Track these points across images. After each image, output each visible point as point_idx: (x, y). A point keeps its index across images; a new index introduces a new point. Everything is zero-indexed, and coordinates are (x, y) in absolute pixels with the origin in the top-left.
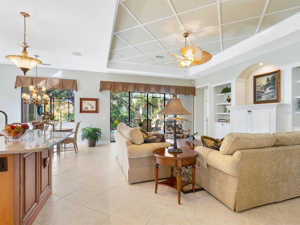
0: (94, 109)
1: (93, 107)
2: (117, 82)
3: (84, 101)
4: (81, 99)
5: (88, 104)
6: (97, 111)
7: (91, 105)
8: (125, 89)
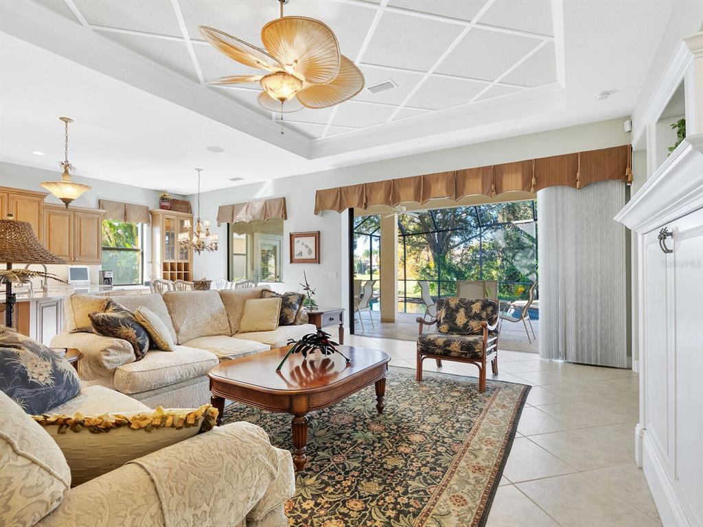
0: (313, 256)
1: (310, 252)
2: (348, 187)
3: (296, 239)
4: (291, 235)
5: (303, 244)
6: (317, 260)
7: (307, 247)
8: (364, 202)
